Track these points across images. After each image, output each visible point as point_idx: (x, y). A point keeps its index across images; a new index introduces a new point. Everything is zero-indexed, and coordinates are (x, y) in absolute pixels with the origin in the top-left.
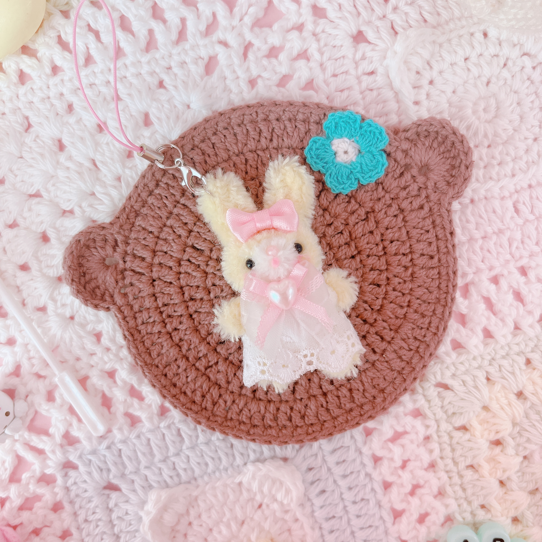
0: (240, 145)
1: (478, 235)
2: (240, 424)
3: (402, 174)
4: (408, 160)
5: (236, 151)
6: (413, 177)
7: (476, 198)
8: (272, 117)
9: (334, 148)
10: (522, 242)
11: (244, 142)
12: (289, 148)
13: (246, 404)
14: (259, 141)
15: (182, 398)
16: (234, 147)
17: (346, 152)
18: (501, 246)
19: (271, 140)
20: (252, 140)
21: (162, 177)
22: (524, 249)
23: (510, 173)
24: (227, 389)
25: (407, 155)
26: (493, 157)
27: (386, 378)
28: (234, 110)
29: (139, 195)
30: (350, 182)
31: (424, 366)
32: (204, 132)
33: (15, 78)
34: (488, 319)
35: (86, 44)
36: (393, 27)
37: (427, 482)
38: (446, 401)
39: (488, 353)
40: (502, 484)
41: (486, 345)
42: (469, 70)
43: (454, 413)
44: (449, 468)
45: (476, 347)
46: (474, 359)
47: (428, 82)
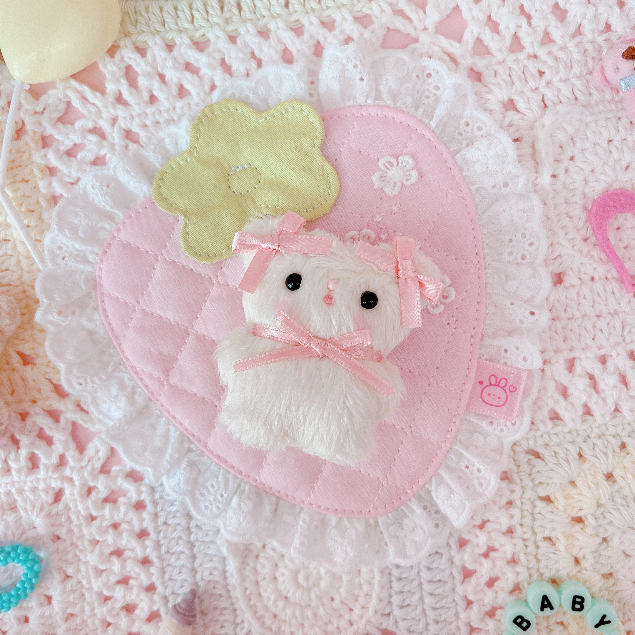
1: (591, 312)
7: (596, 277)
18: (614, 326)
33: (175, 91)
34: (590, 396)
35: (247, 70)
36: (543, 101)
37: (501, 546)
38: (535, 470)
39: (585, 430)
40: (577, 561)
41: (584, 421)
42: (610, 151)
43: (541, 483)
44: (526, 537)
45: (573, 420)
46: (570, 432)
47: (569, 158)
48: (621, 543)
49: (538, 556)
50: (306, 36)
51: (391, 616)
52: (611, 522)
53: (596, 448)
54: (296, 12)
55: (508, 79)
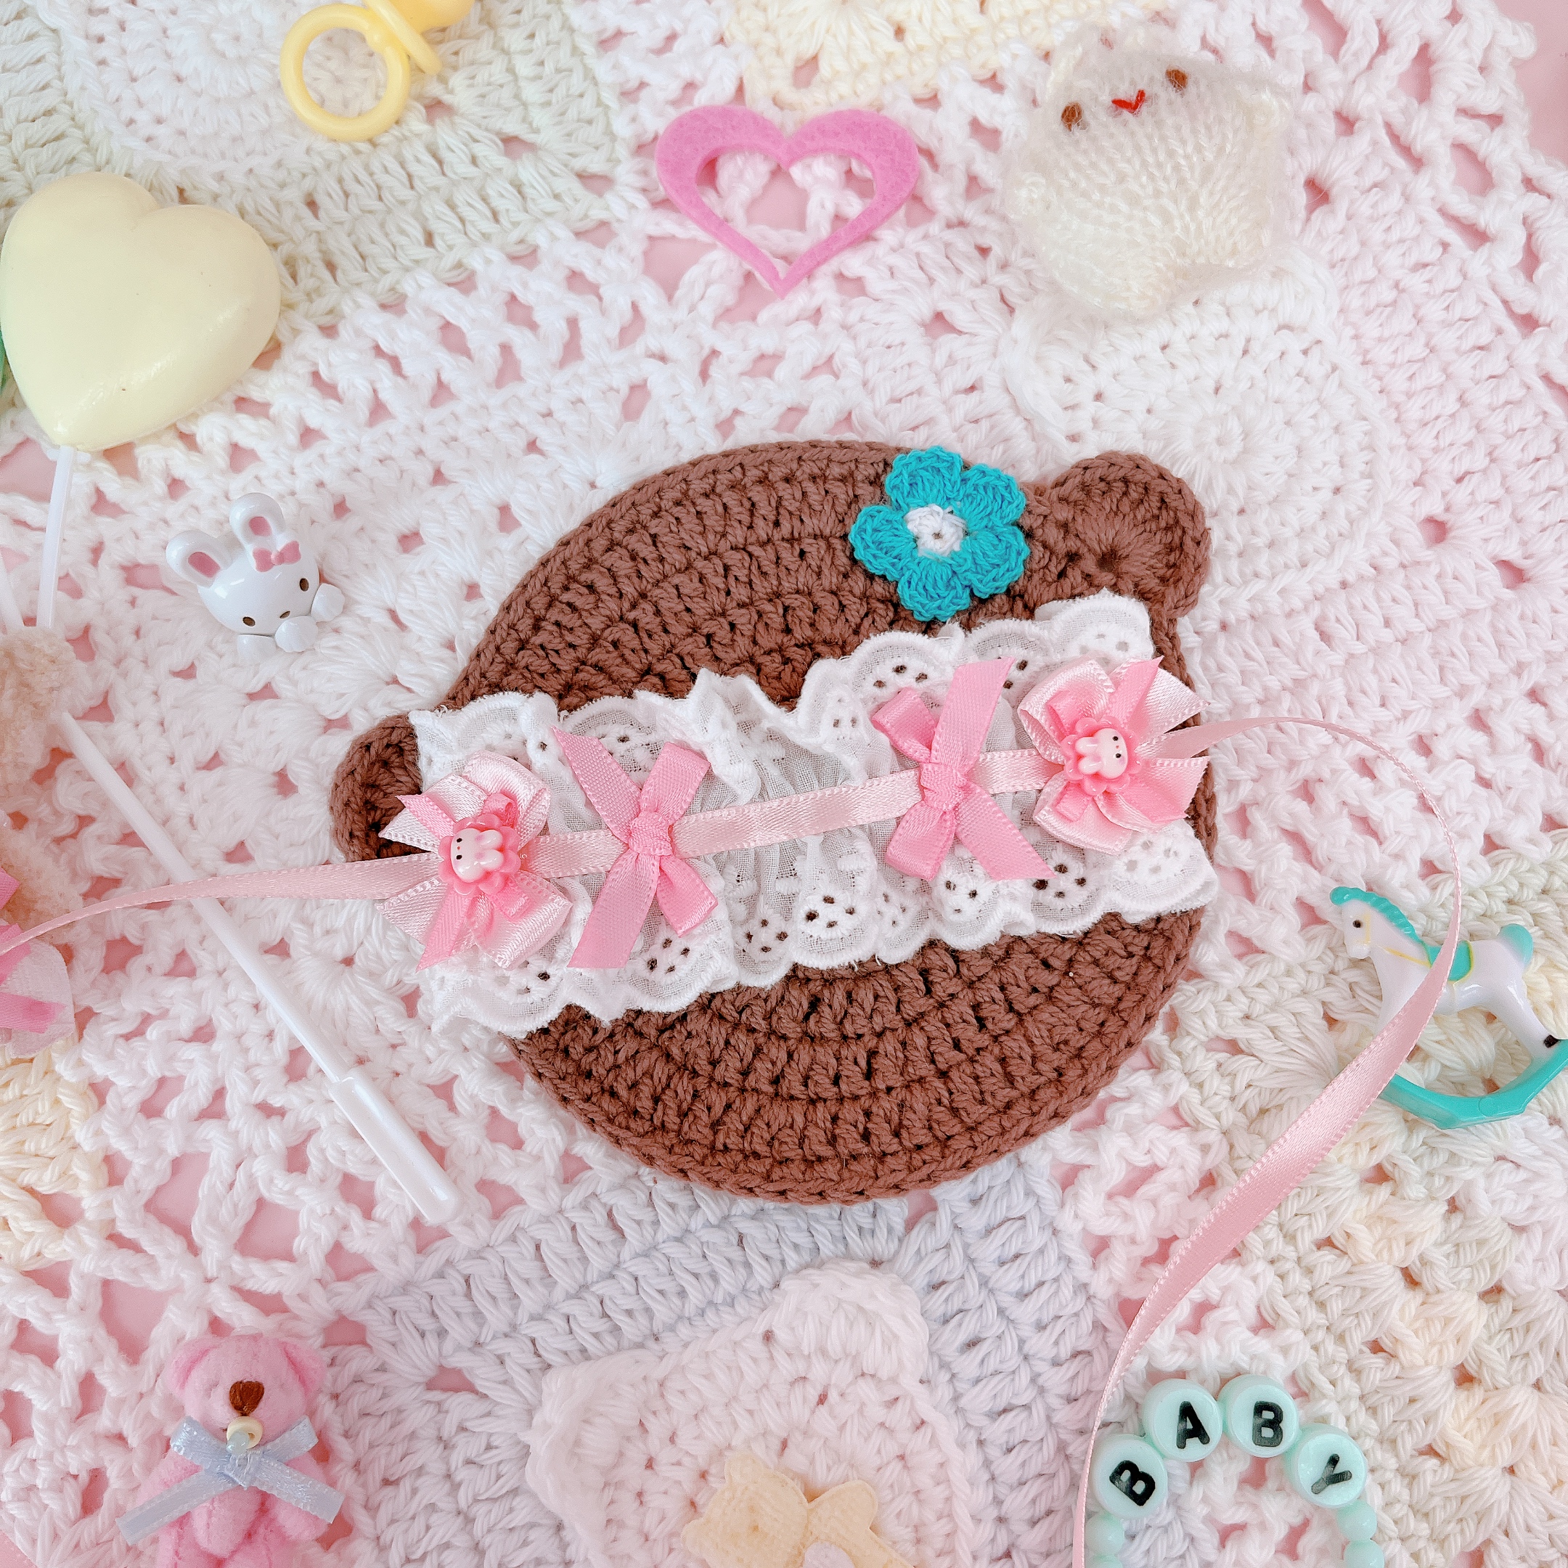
0: (711, 537)
1: (1249, 695)
2: (746, 1157)
3: (1062, 574)
4: (1073, 544)
5: (704, 550)
6: (1087, 577)
7: (1232, 618)
8: (777, 473)
9: (910, 526)
10: (1350, 704)
11: (720, 529)
12: (815, 537)
13: (758, 1111)
14: (750, 527)
15: (606, 1102)
16: (700, 541)
17: (937, 536)
19: (777, 524)
20: (736, 524)
21: (547, 609)
22: (1357, 716)
23: (1296, 560)
24: (712, 1079)
25: (1067, 532)
26: (1254, 533)
27: (1083, 1024)
28: (694, 464)
29: (498, 649)
30: (953, 593)
31: (1167, 987)
32: (633, 511)
33: (222, 460)
34: (1305, 880)
35: (372, 383)
36: (1003, 299)
37: (1225, 1290)
38: (1241, 1083)
39: (1319, 958)
40: (1411, 1280)
41: (1310, 940)
42: (1173, 366)
43: (1263, 1112)
44: (1274, 1251)
45: (1285, 942)
46: (1289, 973)
47: (1092, 397)
48: (1493, 1202)
49: (1318, 1293)
50: (482, 290)
51: (1014, 1554)
52: (1453, 1155)
53: (1359, 991)
54: (450, 248)
55: (921, 275)
